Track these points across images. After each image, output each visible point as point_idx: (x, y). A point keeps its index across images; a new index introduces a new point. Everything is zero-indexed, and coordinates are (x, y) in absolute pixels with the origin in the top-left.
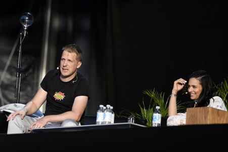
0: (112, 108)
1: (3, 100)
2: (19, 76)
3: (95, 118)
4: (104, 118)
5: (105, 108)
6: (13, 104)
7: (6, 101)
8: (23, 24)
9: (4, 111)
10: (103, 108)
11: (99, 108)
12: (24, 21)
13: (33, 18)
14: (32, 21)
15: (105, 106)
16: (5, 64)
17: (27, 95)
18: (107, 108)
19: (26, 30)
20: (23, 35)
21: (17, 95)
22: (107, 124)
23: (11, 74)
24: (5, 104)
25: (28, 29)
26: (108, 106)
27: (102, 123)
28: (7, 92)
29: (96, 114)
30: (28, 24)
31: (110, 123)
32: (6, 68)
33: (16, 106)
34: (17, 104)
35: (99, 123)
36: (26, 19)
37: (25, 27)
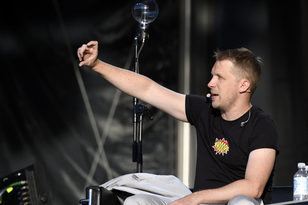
1: (110, 171)
2: (138, 121)
3: (291, 190)
6: (131, 175)
7: (115, 174)
8: (139, 20)
9: (114, 190)
10: (304, 169)
11: (296, 170)
12: (140, 12)
13: (157, 5)
14: (156, 12)
16: (110, 104)
17: (156, 161)
19: (146, 31)
20: (140, 41)
23: (124, 122)
24: (114, 178)
25: (150, 27)
28: (117, 158)
29: (292, 182)
30: (148, 18)
32: (112, 111)
33: (136, 178)
34: (136, 174)
35: (299, 198)
36: (144, 10)
37: (142, 25)
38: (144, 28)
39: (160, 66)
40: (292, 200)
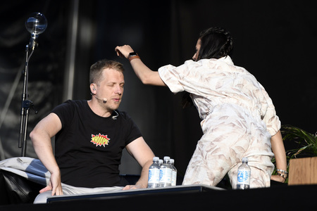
0: (172, 161)
1: (3, 152)
2: (25, 114)
4: (160, 178)
5: (161, 161)
6: (16, 158)
7: (7, 155)
8: (31, 31)
9: (2, 170)
10: (158, 162)
12: (33, 24)
13: (46, 20)
14: (45, 26)
15: (162, 158)
16: (6, 96)
18: (164, 162)
19: (36, 40)
20: (30, 48)
21: (22, 144)
22: (165, 186)
24: (6, 158)
25: (39, 37)
26: (167, 158)
27: (158, 185)
30: (38, 30)
31: (170, 185)
33: (20, 161)
34: (20, 158)
36: (35, 23)
37: (33, 36)
38: (34, 38)
39: (50, 68)
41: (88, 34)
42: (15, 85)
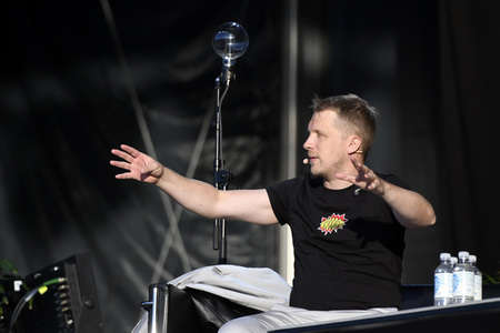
0: (473, 258)
1: (186, 258)
3: (431, 289)
4: (455, 288)
5: (454, 260)
6: (211, 268)
7: (195, 263)
8: (222, 55)
9: (188, 289)
10: (449, 261)
11: (438, 263)
12: (223, 45)
13: (246, 34)
14: (246, 44)
15: (455, 254)
17: (250, 243)
18: (460, 261)
19: (232, 69)
20: (223, 83)
21: (220, 244)
22: (463, 302)
24: (193, 269)
25: (236, 63)
26: (463, 255)
27: (451, 300)
28: (197, 240)
29: (432, 280)
30: (234, 52)
31: (472, 299)
34: (221, 267)
35: (442, 301)
36: (228, 41)
37: (226, 62)
38: (229, 65)
39: (255, 113)
40: (433, 305)
41: (315, 52)
42: (200, 145)
